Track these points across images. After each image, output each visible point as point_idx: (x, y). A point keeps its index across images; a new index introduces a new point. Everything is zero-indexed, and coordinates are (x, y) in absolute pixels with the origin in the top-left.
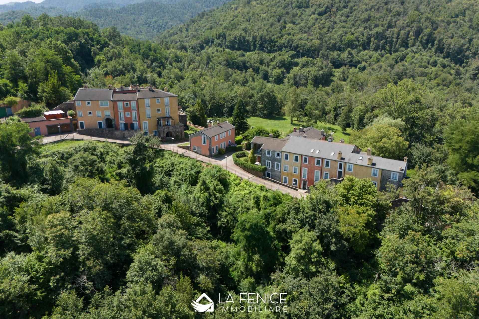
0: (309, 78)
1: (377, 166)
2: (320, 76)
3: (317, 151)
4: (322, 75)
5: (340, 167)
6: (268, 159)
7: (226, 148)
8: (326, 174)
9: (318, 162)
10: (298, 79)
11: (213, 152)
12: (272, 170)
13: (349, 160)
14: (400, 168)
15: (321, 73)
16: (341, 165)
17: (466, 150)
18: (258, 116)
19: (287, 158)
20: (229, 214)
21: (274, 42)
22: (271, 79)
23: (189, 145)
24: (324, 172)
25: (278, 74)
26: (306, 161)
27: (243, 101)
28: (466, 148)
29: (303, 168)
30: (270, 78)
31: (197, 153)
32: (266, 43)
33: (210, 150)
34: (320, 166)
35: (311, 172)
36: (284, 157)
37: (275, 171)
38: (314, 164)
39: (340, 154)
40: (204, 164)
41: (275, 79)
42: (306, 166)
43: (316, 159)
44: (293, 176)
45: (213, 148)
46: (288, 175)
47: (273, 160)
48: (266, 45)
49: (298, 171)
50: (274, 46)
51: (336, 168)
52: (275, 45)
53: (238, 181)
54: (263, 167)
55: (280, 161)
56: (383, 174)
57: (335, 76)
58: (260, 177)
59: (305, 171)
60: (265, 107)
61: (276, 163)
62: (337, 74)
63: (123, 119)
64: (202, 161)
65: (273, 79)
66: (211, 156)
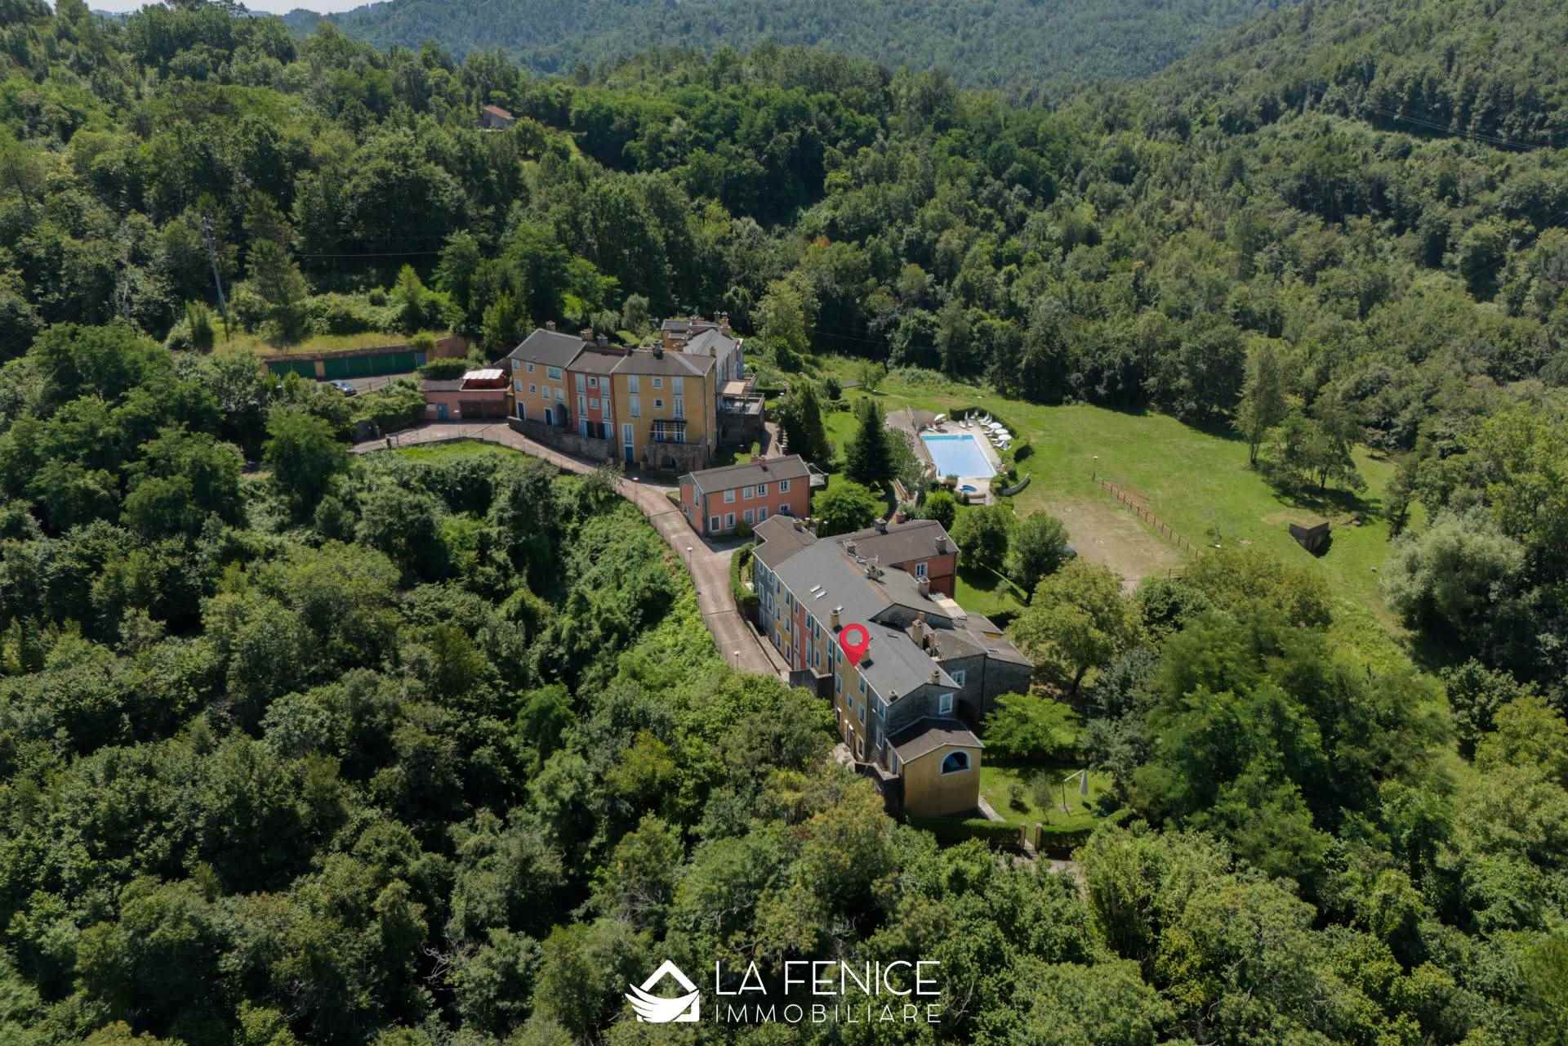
1: (867, 672)
3: (821, 595)
5: (831, 649)
8: (818, 654)
9: (809, 626)
12: (766, 609)
16: (831, 643)
19: (778, 594)
21: (1544, 110)
23: (680, 497)
24: (816, 649)
26: (797, 608)
29: (795, 626)
31: (689, 521)
32: (1510, 111)
33: (705, 521)
34: (811, 634)
35: (803, 639)
36: (776, 588)
38: (805, 626)
40: (667, 552)
42: (797, 623)
43: (807, 613)
44: (785, 635)
46: (780, 629)
48: (1509, 118)
49: (790, 628)
50: (1541, 124)
51: (825, 647)
52: (1546, 118)
54: (752, 595)
55: (772, 592)
56: (870, 695)
59: (797, 631)
60: (1196, 388)
61: (768, 594)
63: (586, 412)
65: (1460, 259)
66: (705, 536)
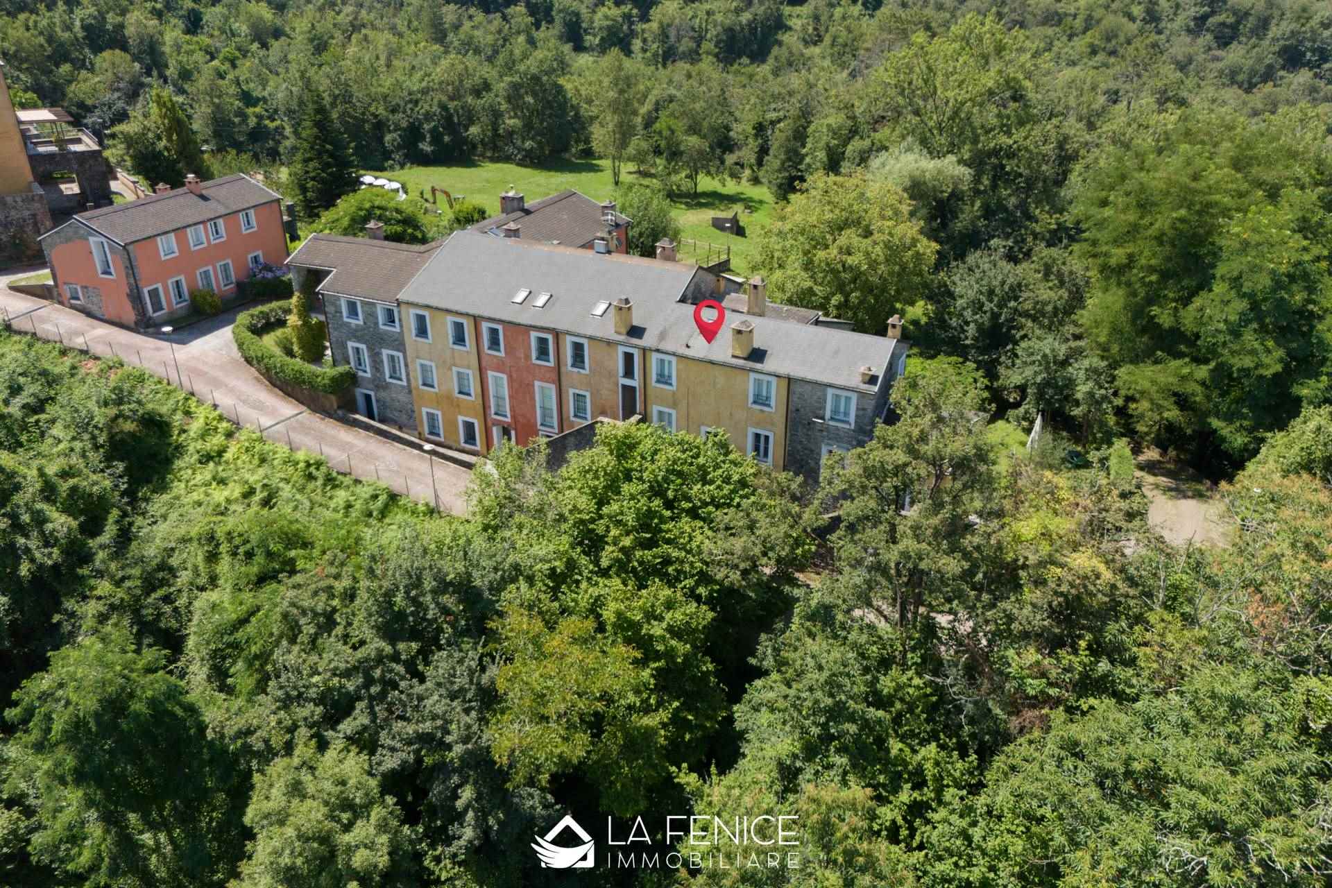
0: (709, 36)
1: (769, 365)
2: (742, 29)
3: (541, 301)
4: (750, 23)
5: (629, 373)
6: (356, 334)
7: (239, 285)
8: (579, 398)
9: (543, 352)
10: (673, 39)
11: (157, 306)
12: (380, 385)
13: (662, 336)
14: (862, 369)
15: (746, 17)
16: (629, 358)
17: (1151, 269)
18: (507, 159)
19: (422, 331)
20: (113, 607)
22: (589, 40)
23: (51, 283)
24: (571, 391)
25: (609, 23)
26: (494, 343)
27: (452, 105)
28: (1153, 262)
29: (490, 374)
30: (588, 37)
31: (89, 314)
33: (136, 297)
34: (552, 364)
35: (521, 390)
36: (412, 325)
37: (386, 386)
38: (528, 357)
39: (624, 308)
40: (91, 363)
41: (602, 39)
42: (499, 368)
43: (534, 335)
44: (456, 406)
45: (154, 294)
46: (439, 400)
47: (376, 340)
49: (474, 386)
51: (611, 374)
53: (216, 441)
54: (342, 369)
55: (399, 344)
56: (795, 398)
57: (790, 29)
58: (327, 413)
59: (499, 383)
60: (528, 126)
61: (385, 353)
62: (796, 23)
64: (84, 352)
65: (597, 41)
66: (145, 325)
